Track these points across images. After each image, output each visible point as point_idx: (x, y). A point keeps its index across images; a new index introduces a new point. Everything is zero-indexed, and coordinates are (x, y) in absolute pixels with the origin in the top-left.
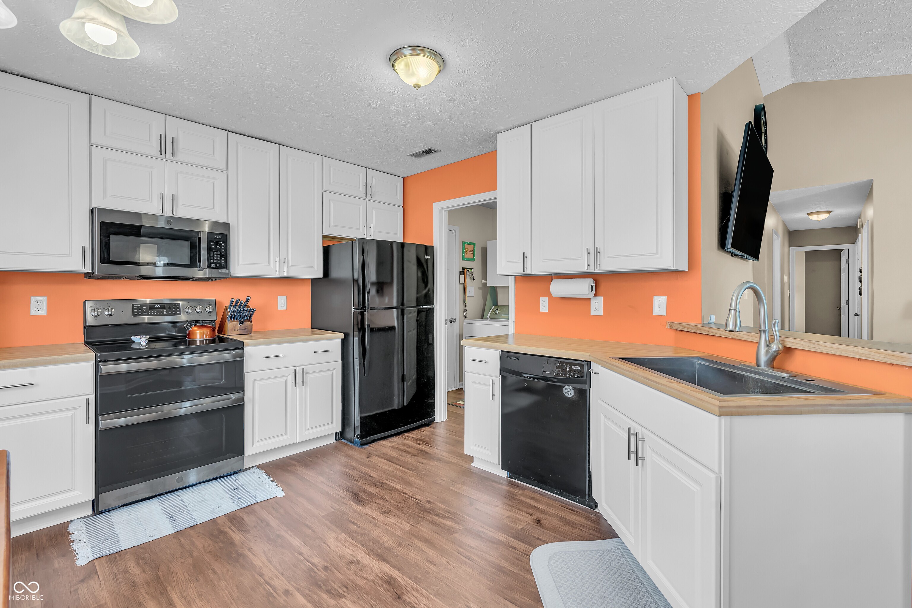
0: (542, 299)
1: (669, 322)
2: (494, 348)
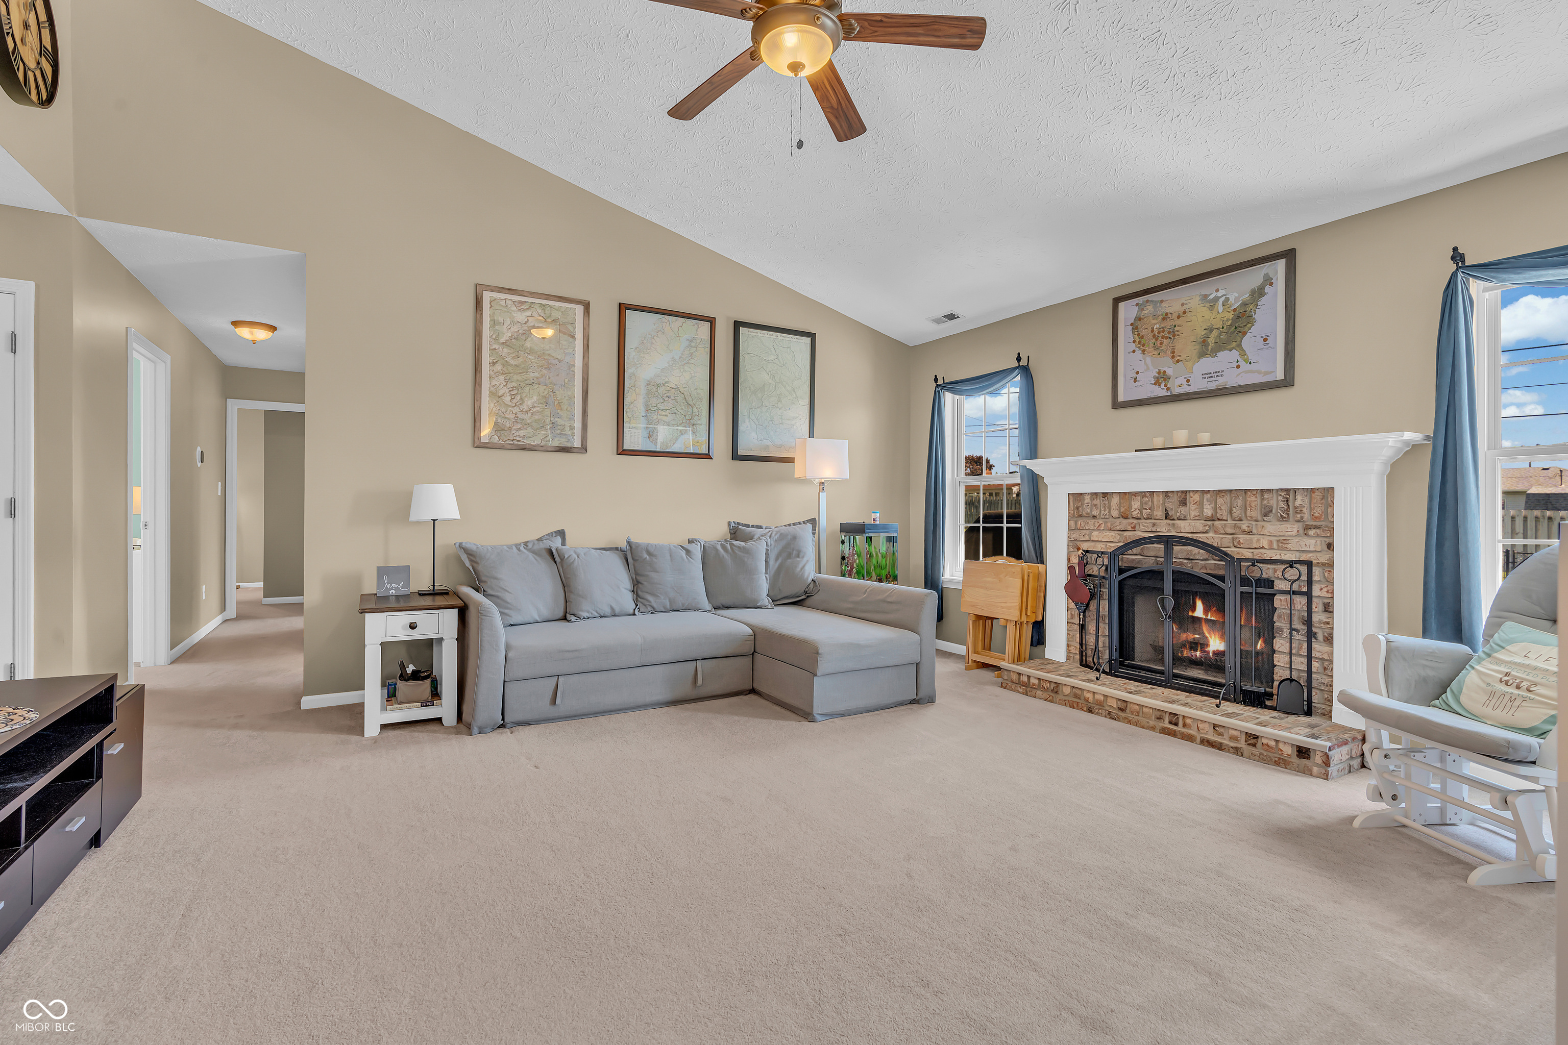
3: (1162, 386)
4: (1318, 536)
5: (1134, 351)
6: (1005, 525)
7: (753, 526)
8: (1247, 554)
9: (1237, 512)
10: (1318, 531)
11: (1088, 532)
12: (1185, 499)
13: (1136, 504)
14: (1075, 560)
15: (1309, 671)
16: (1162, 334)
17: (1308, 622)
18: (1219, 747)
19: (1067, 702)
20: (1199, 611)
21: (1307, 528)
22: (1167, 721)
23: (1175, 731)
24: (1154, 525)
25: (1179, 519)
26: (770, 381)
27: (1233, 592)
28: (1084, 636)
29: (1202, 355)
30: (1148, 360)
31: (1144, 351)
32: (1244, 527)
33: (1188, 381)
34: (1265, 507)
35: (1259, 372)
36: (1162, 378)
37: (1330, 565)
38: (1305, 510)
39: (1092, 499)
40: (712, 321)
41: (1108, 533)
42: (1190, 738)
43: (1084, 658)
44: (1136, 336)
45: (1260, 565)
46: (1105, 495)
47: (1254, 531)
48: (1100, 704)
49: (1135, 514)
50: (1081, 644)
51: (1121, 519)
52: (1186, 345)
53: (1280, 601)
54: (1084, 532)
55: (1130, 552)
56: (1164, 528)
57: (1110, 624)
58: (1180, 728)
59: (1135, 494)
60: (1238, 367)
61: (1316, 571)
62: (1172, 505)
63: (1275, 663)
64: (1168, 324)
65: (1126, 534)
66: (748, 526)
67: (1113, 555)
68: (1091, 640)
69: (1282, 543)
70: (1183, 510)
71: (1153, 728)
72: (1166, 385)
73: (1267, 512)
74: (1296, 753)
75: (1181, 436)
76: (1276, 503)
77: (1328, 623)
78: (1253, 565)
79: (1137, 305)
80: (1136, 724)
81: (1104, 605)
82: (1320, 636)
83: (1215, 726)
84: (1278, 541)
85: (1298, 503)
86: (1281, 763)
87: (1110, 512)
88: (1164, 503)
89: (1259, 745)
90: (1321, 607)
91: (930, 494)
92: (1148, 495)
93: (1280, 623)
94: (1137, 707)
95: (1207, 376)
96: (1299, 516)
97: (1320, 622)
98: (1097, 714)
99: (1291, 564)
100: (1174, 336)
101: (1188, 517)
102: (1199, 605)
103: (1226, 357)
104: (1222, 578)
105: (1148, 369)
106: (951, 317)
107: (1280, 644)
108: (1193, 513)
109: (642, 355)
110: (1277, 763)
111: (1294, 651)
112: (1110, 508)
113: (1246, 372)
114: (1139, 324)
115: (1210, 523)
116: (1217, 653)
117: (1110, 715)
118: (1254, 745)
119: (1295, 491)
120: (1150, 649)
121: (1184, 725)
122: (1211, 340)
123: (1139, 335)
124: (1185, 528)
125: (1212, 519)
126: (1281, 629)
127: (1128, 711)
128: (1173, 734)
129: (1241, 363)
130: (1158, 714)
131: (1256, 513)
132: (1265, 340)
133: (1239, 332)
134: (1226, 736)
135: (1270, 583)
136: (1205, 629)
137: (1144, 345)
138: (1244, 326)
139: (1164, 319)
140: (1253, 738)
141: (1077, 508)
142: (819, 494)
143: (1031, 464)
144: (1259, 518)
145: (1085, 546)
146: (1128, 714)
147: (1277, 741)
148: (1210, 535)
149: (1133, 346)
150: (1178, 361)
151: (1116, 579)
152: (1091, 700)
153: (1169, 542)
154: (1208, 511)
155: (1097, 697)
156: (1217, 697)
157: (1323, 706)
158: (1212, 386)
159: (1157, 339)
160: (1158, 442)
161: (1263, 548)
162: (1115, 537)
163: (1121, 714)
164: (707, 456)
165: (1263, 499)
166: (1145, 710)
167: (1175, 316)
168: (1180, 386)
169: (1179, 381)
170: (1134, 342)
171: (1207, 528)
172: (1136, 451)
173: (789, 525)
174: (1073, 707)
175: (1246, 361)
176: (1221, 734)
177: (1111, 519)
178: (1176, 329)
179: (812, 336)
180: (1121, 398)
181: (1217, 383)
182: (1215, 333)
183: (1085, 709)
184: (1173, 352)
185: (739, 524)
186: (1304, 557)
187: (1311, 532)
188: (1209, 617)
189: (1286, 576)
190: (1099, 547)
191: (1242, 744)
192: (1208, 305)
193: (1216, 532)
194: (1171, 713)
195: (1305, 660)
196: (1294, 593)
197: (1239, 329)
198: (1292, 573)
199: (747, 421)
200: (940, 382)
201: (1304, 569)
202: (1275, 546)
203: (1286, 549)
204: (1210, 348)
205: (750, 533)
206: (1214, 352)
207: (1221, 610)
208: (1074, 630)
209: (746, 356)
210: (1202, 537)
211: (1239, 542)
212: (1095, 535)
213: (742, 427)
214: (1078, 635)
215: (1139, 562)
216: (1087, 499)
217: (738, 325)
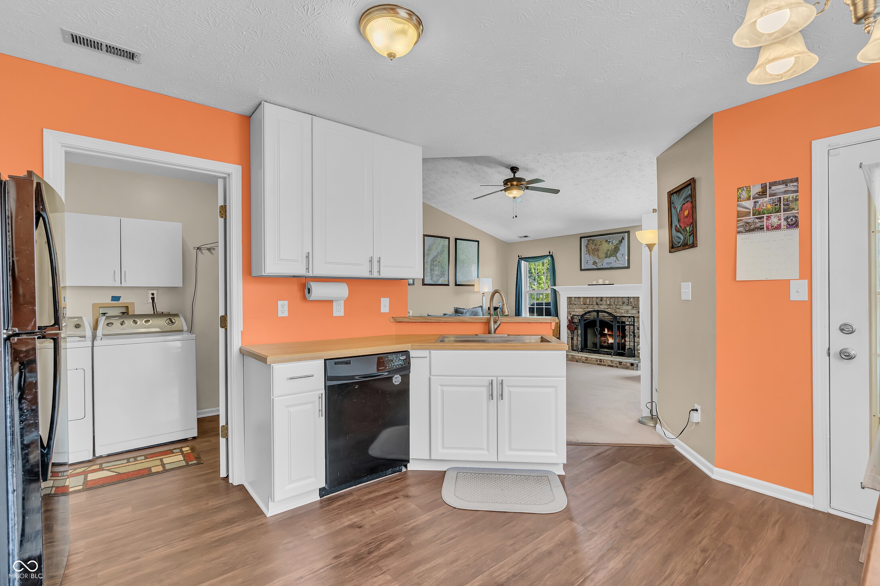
0: (280, 303)
1: (393, 317)
2: (318, 358)
3: (595, 265)
4: (636, 309)
5: (587, 254)
6: (544, 307)
7: (462, 309)
8: (619, 315)
9: (616, 303)
10: (636, 308)
11: (573, 309)
12: (602, 299)
13: (588, 301)
14: (570, 318)
15: (634, 346)
16: (595, 250)
17: (634, 333)
18: (612, 366)
19: (570, 360)
20: (606, 331)
21: (633, 307)
22: (599, 361)
23: (601, 364)
24: (593, 307)
25: (600, 305)
26: (466, 258)
27: (615, 326)
28: (573, 341)
29: (606, 257)
30: (591, 257)
31: (589, 254)
32: (618, 307)
33: (602, 264)
34: (623, 302)
35: (622, 264)
36: (595, 263)
37: (639, 317)
38: (633, 303)
39: (575, 299)
40: (449, 238)
41: (579, 309)
42: (605, 365)
43: (573, 348)
44: (587, 250)
45: (622, 318)
46: (579, 297)
47: (620, 308)
48: (580, 359)
49: (588, 303)
50: (572, 344)
51: (584, 305)
52: (602, 254)
53: (627, 327)
54: (572, 309)
55: (586, 315)
56: (596, 308)
57: (581, 337)
58: (602, 363)
59: (588, 297)
60: (616, 262)
61: (635, 319)
62: (598, 301)
63: (626, 344)
64: (596, 247)
65: (585, 309)
66: (460, 309)
67: (582, 316)
68: (575, 342)
69: (627, 312)
70: (601, 302)
71: (595, 364)
72: (596, 265)
73: (624, 303)
74: (630, 365)
75: (601, 282)
76: (626, 301)
77: (638, 333)
78: (620, 318)
79: (587, 240)
80: (590, 364)
81: (579, 331)
82: (637, 336)
83: (611, 361)
84: (626, 311)
85: (631, 301)
86: (627, 368)
87: (580, 303)
88: (596, 300)
89: (622, 364)
90: (637, 329)
91: (517, 296)
92: (591, 298)
93: (627, 333)
94: (590, 359)
95: (607, 263)
96: (631, 304)
97: (637, 332)
98: (579, 362)
99: (630, 317)
100: (598, 251)
101: (603, 305)
102: (606, 330)
103: (613, 259)
104: (612, 322)
105: (591, 260)
106: (526, 237)
107: (627, 339)
108: (604, 303)
109: (429, 252)
110: (626, 368)
111: (630, 341)
112: (580, 302)
113: (618, 263)
114: (588, 246)
115: (609, 306)
116: (612, 344)
117: (583, 362)
118: (621, 365)
119: (630, 297)
120: (592, 345)
121: (603, 362)
122: (608, 253)
123: (588, 249)
124: (602, 308)
125: (610, 305)
126: (627, 335)
127: (588, 360)
128: (600, 365)
129: (616, 261)
130: (596, 360)
131: (621, 303)
132: (623, 255)
133: (616, 252)
134: (614, 363)
135: (624, 322)
136: (608, 337)
137: (589, 253)
138: (617, 251)
139: (595, 245)
140: (620, 363)
141: (570, 302)
142: (483, 297)
143: (554, 288)
144: (622, 305)
145: (573, 313)
146: (588, 361)
147: (626, 363)
148: (609, 309)
149: (586, 252)
150: (599, 258)
151: (583, 323)
152: (577, 358)
153: (598, 312)
154: (608, 303)
155: (579, 357)
156: (611, 355)
157: (638, 355)
158: (609, 267)
159: (593, 251)
160: (594, 283)
161: (623, 313)
162: (582, 310)
163: (586, 361)
164: (448, 285)
165: (622, 300)
166: (593, 359)
167: (598, 245)
168: (600, 266)
169: (600, 264)
170: (587, 251)
171: (608, 308)
172: (588, 285)
173: (474, 308)
174: (572, 361)
175: (618, 260)
176: (613, 363)
177: (581, 305)
178: (599, 249)
179: (478, 242)
180: (583, 268)
181: (610, 266)
182: (609, 251)
183: (575, 361)
184: (598, 256)
185: (457, 308)
186: (633, 315)
187: (634, 308)
188: (609, 333)
189: (628, 320)
190: (577, 314)
191: (618, 365)
192: (608, 243)
193: (610, 309)
194: (600, 359)
195: (633, 343)
196: (631, 325)
197: (616, 251)
198: (630, 320)
199: (459, 272)
200: (520, 257)
201: (633, 318)
202: (626, 313)
203: (628, 313)
204: (608, 256)
205: (462, 311)
206: (609, 257)
207: (612, 331)
208: (570, 340)
209: (459, 250)
210: (607, 310)
211: (617, 312)
212: (576, 310)
213: (458, 275)
214: (571, 341)
215: (589, 318)
216: (573, 299)
217: (456, 239)
